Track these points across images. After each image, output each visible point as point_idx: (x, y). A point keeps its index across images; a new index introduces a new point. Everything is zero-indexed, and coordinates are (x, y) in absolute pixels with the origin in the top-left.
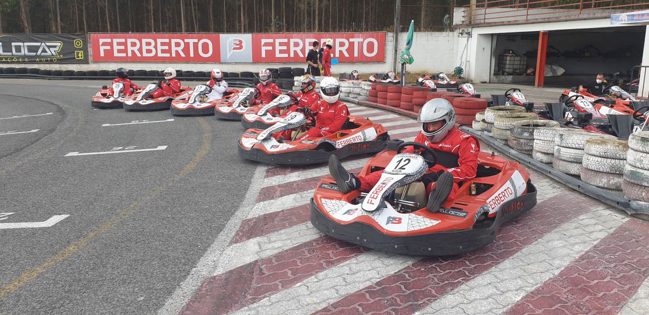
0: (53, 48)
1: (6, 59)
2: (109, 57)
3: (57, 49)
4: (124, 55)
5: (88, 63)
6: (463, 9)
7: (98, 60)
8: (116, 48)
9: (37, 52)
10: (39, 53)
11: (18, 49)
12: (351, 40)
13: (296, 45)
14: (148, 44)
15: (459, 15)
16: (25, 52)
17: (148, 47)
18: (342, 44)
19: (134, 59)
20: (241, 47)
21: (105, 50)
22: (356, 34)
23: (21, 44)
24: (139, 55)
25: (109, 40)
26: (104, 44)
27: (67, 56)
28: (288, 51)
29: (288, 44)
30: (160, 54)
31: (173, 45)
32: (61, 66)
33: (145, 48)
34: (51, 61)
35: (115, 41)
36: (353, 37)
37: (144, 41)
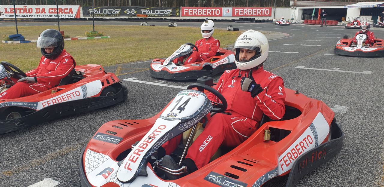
0: (169, 12)
1: (153, 15)
2: (187, 15)
3: (170, 12)
4: (192, 14)
5: (180, 17)
6: (293, 1)
7: (183, 16)
8: (189, 12)
9: (163, 13)
10: (164, 13)
11: (157, 12)
12: (262, 10)
13: (246, 11)
14: (200, 11)
15: (291, 3)
16: (159, 13)
17: (200, 12)
18: (259, 11)
19: (195, 16)
20: (229, 12)
21: (186, 13)
22: (263, 8)
23: (158, 10)
24: (197, 14)
25: (187, 9)
26: (186, 10)
27: (173, 14)
28: (243, 13)
29: (243, 11)
30: (203, 14)
31: (208, 11)
32: (171, 18)
33: (199, 12)
34: (168, 16)
35: (189, 10)
36: (262, 9)
37: (199, 10)
